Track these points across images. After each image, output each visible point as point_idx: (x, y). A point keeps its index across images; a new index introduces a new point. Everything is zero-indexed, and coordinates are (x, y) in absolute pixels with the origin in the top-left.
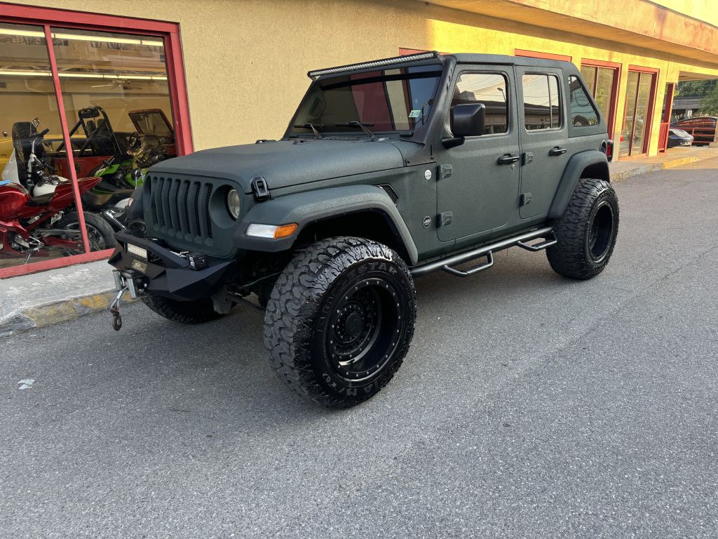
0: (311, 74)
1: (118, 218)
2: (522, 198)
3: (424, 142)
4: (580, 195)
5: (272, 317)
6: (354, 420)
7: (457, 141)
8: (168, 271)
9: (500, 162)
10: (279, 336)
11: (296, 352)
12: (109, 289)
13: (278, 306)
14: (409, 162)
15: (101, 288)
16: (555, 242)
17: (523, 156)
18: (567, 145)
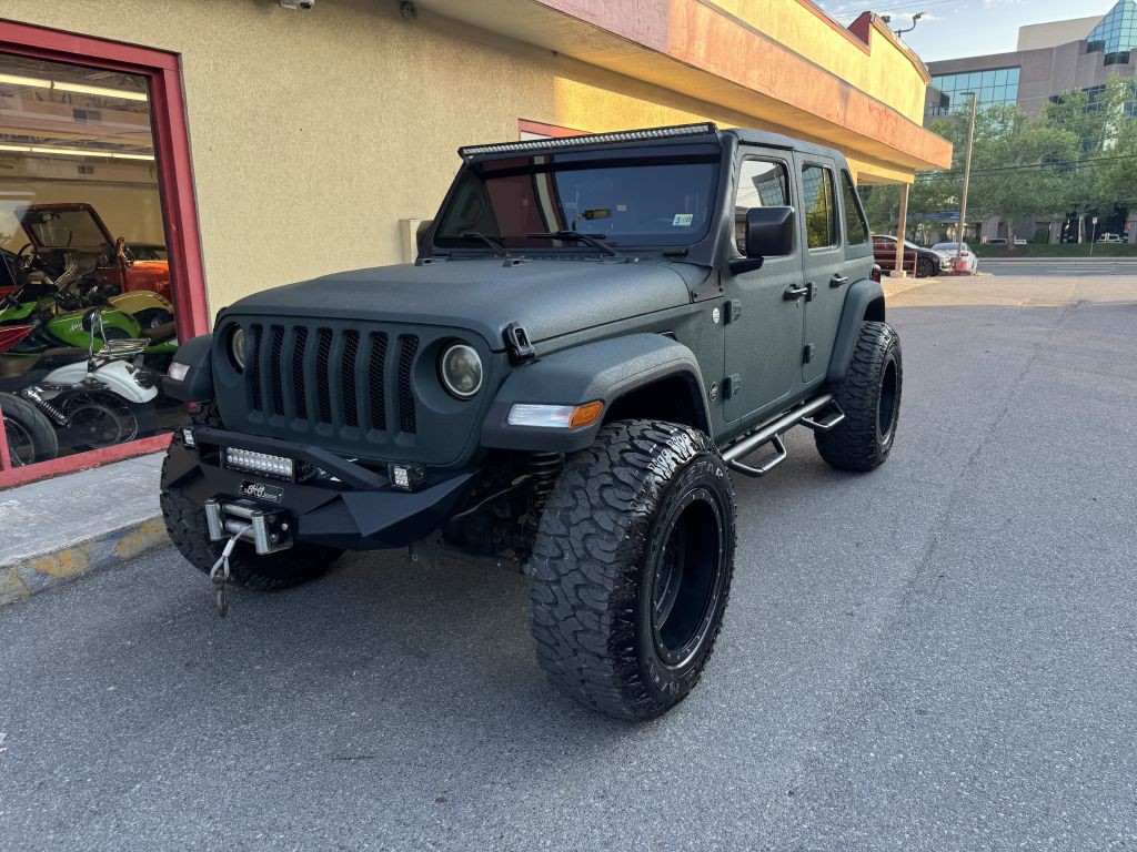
0: (465, 151)
1: (50, 402)
2: (806, 350)
3: (712, 265)
4: (864, 346)
5: (555, 568)
6: (676, 734)
7: (753, 264)
8: (344, 495)
9: (788, 297)
10: (574, 601)
11: (615, 625)
12: (88, 537)
13: (566, 546)
14: (696, 296)
15: (70, 535)
16: (843, 416)
17: (809, 286)
18: (846, 272)
